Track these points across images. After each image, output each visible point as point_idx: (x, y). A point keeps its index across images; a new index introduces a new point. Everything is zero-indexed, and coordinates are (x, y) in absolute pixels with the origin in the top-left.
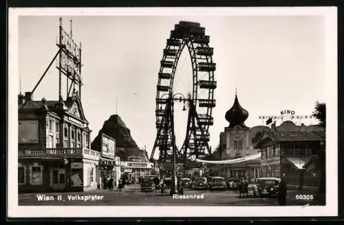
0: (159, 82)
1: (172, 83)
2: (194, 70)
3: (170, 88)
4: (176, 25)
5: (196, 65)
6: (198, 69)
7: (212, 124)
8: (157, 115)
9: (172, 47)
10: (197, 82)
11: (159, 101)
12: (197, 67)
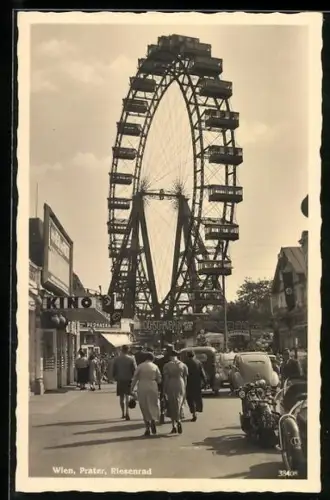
0: (115, 165)
1: (138, 167)
2: (193, 128)
3: (135, 177)
4: (150, 47)
5: (199, 117)
6: (203, 124)
7: (235, 237)
8: (111, 231)
9: (140, 94)
10: (203, 151)
11: (114, 204)
12: (200, 121)
